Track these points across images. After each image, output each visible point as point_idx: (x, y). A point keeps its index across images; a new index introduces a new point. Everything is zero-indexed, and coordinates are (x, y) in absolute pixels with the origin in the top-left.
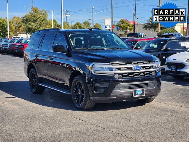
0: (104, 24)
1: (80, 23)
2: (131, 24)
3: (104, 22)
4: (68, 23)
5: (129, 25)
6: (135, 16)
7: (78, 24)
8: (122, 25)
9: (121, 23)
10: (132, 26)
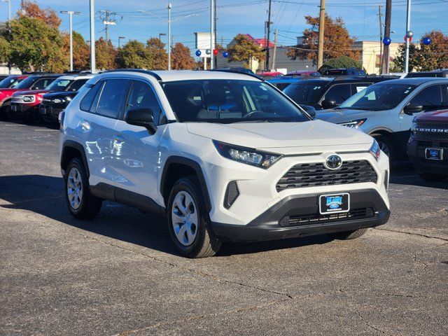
0: (196, 45)
1: (139, 41)
3: (196, 41)
4: (110, 41)
5: (254, 49)
7: (133, 44)
8: (238, 47)
9: (236, 43)
10: (263, 51)
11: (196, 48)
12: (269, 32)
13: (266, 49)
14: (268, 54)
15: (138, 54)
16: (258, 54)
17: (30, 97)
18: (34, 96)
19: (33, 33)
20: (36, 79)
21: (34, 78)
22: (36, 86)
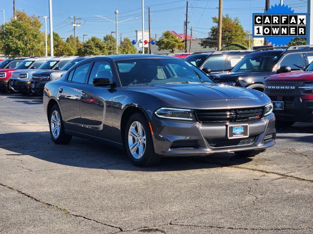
0: (137, 39)
3: (137, 36)
6: (186, 25)
8: (165, 40)
10: (182, 42)
12: (186, 29)
13: (185, 41)
14: (186, 44)
16: (180, 44)
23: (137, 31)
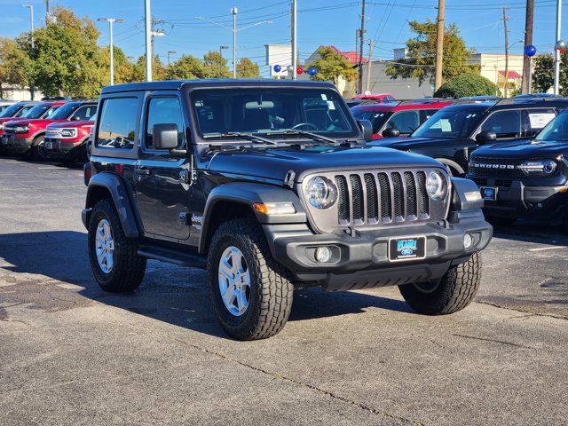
0: (267, 60)
1: (195, 57)
2: (350, 62)
3: (267, 56)
4: (157, 56)
5: (343, 65)
6: (361, 36)
7: (188, 60)
8: (323, 64)
9: (319, 57)
10: (354, 67)
11: (267, 64)
12: (362, 43)
13: (359, 65)
14: (361, 71)
15: (194, 74)
16: (349, 71)
17: (69, 130)
18: (76, 129)
19: (66, 48)
20: (77, 106)
21: (73, 105)
22: (77, 115)
23: (267, 47)
